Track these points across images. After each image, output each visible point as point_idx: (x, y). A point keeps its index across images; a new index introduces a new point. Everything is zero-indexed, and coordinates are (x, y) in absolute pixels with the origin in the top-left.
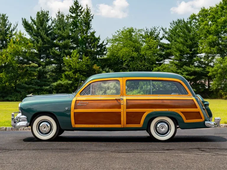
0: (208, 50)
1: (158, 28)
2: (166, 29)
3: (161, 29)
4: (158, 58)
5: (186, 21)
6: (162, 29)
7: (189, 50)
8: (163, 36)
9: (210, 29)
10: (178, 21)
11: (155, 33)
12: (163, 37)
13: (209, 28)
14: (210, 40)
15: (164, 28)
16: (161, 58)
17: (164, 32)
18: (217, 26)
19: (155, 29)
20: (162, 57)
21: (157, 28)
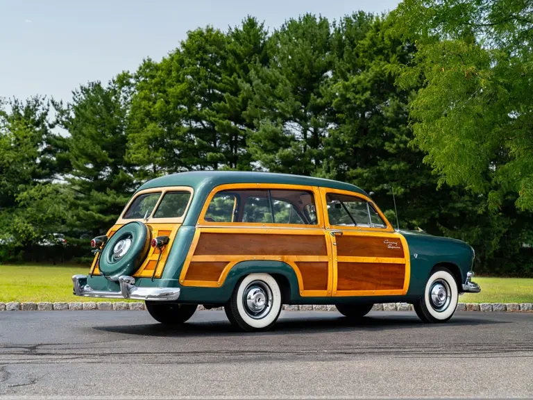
0: (144, 156)
1: (43, 99)
2: (61, 103)
3: (51, 104)
4: (37, 170)
5: (105, 86)
6: (53, 102)
7: (107, 154)
8: (57, 120)
9: (152, 109)
10: (91, 88)
11: (37, 110)
12: (58, 122)
13: (150, 107)
14: (150, 134)
15: (57, 101)
16: (44, 171)
17: (57, 110)
18: (167, 102)
19: (37, 101)
20: (45, 169)
21: (41, 100)
